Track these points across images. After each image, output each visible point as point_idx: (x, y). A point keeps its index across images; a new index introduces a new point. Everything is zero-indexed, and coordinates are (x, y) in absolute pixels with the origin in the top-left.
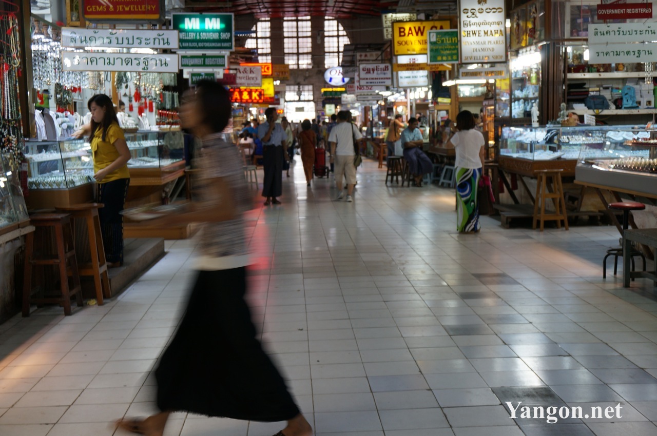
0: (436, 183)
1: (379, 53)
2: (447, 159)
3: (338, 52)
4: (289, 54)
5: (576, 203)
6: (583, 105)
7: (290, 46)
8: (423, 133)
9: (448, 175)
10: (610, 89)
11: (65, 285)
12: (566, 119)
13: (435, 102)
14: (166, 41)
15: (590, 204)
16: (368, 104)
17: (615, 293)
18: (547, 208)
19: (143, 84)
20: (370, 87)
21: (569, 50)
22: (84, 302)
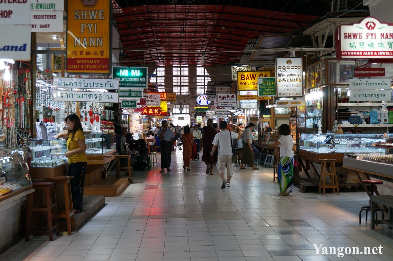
0: (262, 164)
1: (229, 88)
2: (268, 150)
3: (204, 85)
4: (175, 86)
5: (344, 178)
6: (348, 121)
7: (176, 81)
8: (254, 135)
9: (269, 160)
10: (363, 112)
11: (50, 223)
12: (338, 129)
13: (262, 117)
14: (112, 85)
15: (352, 179)
16: (222, 117)
17: (366, 233)
18: (327, 181)
19: (95, 106)
20: (223, 107)
21: (339, 90)
22: (60, 233)
